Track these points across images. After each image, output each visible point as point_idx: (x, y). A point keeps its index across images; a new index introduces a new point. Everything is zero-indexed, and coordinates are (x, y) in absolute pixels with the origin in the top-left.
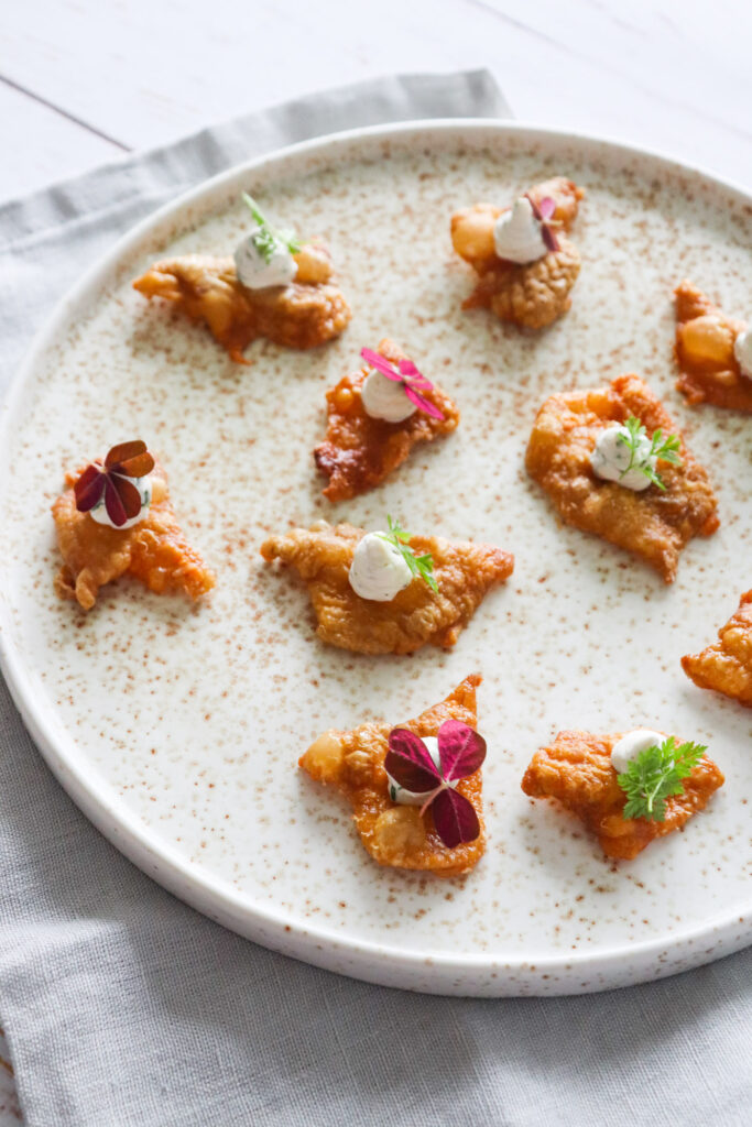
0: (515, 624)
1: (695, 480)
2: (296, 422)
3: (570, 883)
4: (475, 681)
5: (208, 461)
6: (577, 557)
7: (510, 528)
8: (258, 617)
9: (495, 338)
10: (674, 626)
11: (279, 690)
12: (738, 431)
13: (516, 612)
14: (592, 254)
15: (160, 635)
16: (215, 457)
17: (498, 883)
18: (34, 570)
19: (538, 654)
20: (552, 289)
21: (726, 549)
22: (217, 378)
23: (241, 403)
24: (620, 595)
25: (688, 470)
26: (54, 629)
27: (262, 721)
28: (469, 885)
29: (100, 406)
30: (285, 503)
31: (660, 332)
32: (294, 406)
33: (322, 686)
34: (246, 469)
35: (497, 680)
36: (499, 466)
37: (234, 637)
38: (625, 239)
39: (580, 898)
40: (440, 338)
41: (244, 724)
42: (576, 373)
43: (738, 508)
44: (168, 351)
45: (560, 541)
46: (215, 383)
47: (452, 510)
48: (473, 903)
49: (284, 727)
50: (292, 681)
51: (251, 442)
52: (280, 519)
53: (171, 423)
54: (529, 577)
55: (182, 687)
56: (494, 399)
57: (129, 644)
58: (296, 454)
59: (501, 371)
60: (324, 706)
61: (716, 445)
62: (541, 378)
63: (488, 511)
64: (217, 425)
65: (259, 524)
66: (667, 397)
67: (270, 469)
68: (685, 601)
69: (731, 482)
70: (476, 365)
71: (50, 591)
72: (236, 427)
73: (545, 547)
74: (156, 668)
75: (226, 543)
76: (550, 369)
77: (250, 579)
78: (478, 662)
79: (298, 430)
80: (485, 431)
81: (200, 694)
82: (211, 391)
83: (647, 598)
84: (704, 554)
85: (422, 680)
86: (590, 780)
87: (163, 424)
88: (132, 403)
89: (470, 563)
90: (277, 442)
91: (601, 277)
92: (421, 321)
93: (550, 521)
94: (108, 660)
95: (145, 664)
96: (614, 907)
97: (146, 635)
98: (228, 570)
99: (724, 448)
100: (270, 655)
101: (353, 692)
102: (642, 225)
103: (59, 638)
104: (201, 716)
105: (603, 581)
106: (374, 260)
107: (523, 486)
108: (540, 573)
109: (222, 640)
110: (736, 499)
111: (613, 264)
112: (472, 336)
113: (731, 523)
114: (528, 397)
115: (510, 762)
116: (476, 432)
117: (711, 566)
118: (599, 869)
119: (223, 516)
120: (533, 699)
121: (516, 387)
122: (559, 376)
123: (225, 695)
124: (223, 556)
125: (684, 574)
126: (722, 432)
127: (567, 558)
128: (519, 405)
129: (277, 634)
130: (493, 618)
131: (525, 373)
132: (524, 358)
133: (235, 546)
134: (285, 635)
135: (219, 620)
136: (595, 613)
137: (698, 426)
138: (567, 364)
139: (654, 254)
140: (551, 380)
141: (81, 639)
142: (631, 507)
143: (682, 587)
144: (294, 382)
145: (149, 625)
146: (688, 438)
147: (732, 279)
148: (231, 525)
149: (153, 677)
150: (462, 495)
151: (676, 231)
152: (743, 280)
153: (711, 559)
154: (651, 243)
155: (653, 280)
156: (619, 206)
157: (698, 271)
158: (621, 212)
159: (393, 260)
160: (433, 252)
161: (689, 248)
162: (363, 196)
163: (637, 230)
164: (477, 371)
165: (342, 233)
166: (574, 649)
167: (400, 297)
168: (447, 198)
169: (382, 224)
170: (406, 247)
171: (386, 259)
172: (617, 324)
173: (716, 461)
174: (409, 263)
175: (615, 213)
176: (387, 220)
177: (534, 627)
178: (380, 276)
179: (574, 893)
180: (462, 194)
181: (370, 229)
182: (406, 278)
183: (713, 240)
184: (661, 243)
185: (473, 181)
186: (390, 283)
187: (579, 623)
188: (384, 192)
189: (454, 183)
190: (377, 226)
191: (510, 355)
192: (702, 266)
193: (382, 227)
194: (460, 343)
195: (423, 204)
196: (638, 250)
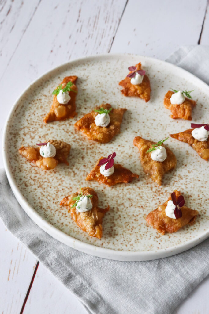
0: (150, 135)
1: (100, 108)
2: (118, 192)
3: (203, 111)
4: (172, 135)
5: (140, 206)
6: (127, 128)
7: (126, 141)
8: (176, 181)
9: (73, 157)
10: (136, 107)
11: (192, 171)
12: (80, 105)
13: (147, 135)
15: (193, 198)
16: (139, 205)
18: (192, 231)
19: (155, 129)
21: (112, 102)
22: (115, 213)
23: (120, 205)
24: (133, 118)
26: (204, 220)
27: (201, 171)
29: (137, 236)
30: (143, 187)
31: (57, 124)
32: (114, 194)
33: (186, 164)
34: (138, 198)
36: (110, 148)
37: (184, 184)
38: (31, 137)
39: (206, 108)
40: (78, 169)
41: (204, 175)
43: (101, 102)
44: (112, 227)
45: (125, 132)
46: (117, 213)
47: (127, 154)
49: (200, 167)
50: (188, 169)
51: (129, 199)
52: (148, 187)
53: (134, 218)
54: (137, 134)
55: (202, 189)
56: (91, 154)
57: (198, 204)
58: (127, 189)
59: (82, 154)
60: (190, 162)
61: (86, 109)
62: (81, 146)
63: (124, 147)
64: (129, 208)
65: (151, 190)
66: (76, 120)
67: (135, 193)
68: (128, 107)
69: (94, 104)
70: (83, 160)
71: (195, 225)
72: (127, 204)
73: (128, 134)
74: (201, 196)
75: (161, 195)
76: (77, 145)
77: (167, 186)
79: (120, 191)
80: (101, 153)
81: (202, 185)
82: (119, 213)
83: (131, 114)
84: (115, 106)
85: (173, 147)
86: (187, 107)
87: (135, 220)
88: (132, 229)
90: (126, 194)
91: (45, 139)
92: (75, 174)
94: (205, 206)
95: (201, 199)
96: (204, 103)
97: (194, 201)
98: (167, 191)
99: (86, 107)
100: (184, 176)
101: (184, 158)
102: (25, 135)
103: (205, 218)
104: (207, 183)
105: (130, 122)
106: (60, 189)
107: (113, 142)
108: (135, 133)
109: (187, 186)
110: (98, 102)
112: (75, 162)
113: (105, 102)
114: (87, 147)
115: (184, 127)
118: (198, 107)
119: (154, 198)
120: (166, 127)
121: (85, 150)
123: (199, 181)
124: (165, 194)
125: (122, 107)
126: (82, 108)
127: (128, 130)
128: (90, 149)
129: (178, 177)
130: (150, 139)
131: (81, 149)
132: (76, 150)
133: (160, 192)
134: (177, 175)
135: (182, 188)
136: (140, 122)
137: (82, 113)
138: (74, 141)
139: (33, 130)
140: (80, 143)
141: (203, 214)
143: (125, 107)
144: (107, 196)
145: (191, 201)
146: (86, 114)
147: (36, 113)
148: (155, 195)
149: (203, 196)
151: (24, 127)
152: (35, 111)
153: (116, 104)
154: (30, 131)
155: (42, 129)
156: (20, 140)
157: (36, 121)
158: (22, 140)
159: (58, 185)
160: (52, 177)
161: (29, 124)
162: (39, 198)
163: (27, 135)
164: (84, 159)
165: (54, 200)
166: (150, 123)
167: (70, 180)
168: (32, 179)
169: (47, 191)
170: (53, 183)
171: (59, 187)
172: (59, 133)
173: (90, 108)
174: (58, 181)
175: (23, 141)
176: (45, 190)
177: (149, 131)
178: (65, 186)
179: (205, 110)
180: (29, 176)
181: (50, 193)
182: (63, 181)
183: (24, 119)
184: (29, 130)
185: (24, 174)
186: (66, 184)
187: (144, 124)
188: (36, 194)
189: (26, 178)
190: (48, 192)
191: (76, 153)
192: (34, 120)
193: (48, 191)
194: (78, 164)
195: (36, 184)
196: (34, 134)
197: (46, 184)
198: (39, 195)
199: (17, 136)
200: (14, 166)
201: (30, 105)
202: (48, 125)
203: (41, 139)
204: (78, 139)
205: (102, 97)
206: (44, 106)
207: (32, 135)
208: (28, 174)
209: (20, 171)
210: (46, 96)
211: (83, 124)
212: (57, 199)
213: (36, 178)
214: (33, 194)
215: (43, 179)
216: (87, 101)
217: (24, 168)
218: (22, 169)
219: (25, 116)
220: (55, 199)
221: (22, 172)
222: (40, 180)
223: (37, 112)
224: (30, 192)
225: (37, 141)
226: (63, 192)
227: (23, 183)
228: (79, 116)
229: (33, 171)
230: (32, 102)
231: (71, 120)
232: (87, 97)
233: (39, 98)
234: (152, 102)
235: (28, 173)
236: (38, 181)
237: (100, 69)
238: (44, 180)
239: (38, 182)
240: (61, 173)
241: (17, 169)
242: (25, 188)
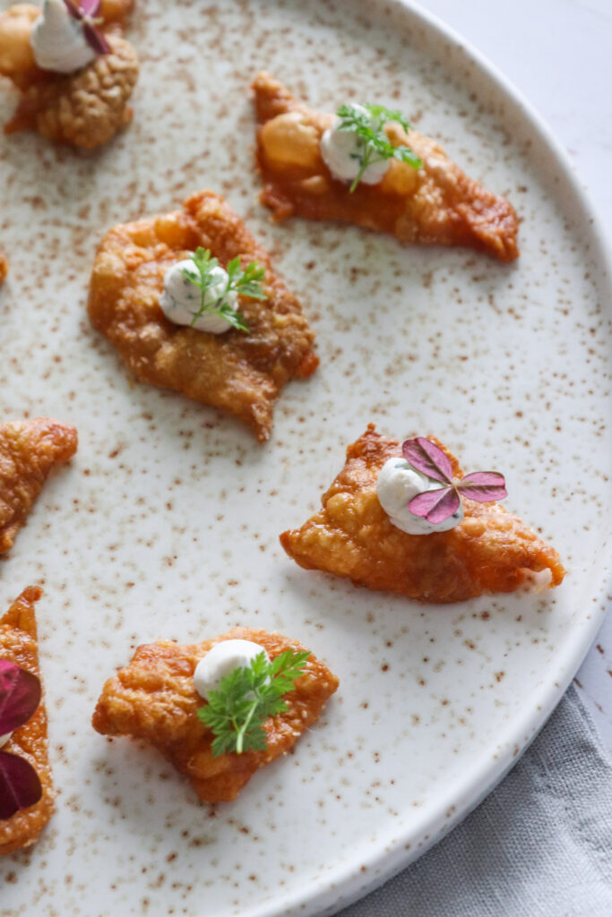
0: (84, 514)
1: (284, 311)
3: (159, 839)
4: (33, 595)
6: (155, 421)
7: (72, 395)
9: (47, 165)
10: (273, 494)
12: (334, 246)
13: (84, 498)
14: (155, 52)
17: (71, 852)
19: (112, 548)
20: (104, 99)
21: (328, 391)
24: (207, 462)
25: (277, 302)
28: (36, 859)
31: (239, 136)
35: (64, 587)
36: (57, 320)
38: (193, 31)
39: (172, 857)
42: (143, 196)
43: (340, 340)
45: (134, 404)
48: (41, 881)
54: (98, 453)
56: (49, 238)
59: (56, 203)
61: (310, 266)
62: (103, 207)
63: (46, 376)
66: (251, 214)
68: (284, 460)
69: (331, 308)
70: (26, 200)
73: (116, 413)
76: (113, 194)
78: (40, 566)
80: (39, 278)
83: (238, 463)
84: (303, 400)
86: (170, 712)
89: (21, 448)
91: (167, 78)
93: (121, 381)
96: (214, 863)
99: (320, 268)
102: (210, 12)
105: (187, 447)
107: (87, 341)
108: (112, 446)
110: (337, 328)
111: (181, 61)
112: (19, 165)
113: (333, 359)
114: (89, 232)
115: (81, 691)
116: (30, 280)
117: (312, 414)
118: (193, 815)
120: (108, 606)
121: (75, 220)
122: (123, 202)
125: (282, 428)
126: (317, 250)
127: (142, 424)
128: (78, 242)
130: (57, 509)
131: (84, 203)
132: (81, 185)
136: (178, 489)
137: (289, 246)
138: (133, 187)
139: (227, 44)
140: (116, 208)
142: (210, 356)
143: (280, 444)
146: (278, 261)
147: (319, 65)
150: (14, 361)
151: (251, 14)
152: (331, 65)
153: (311, 405)
154: (223, 32)
155: (228, 76)
157: (278, 59)
161: (267, 33)
163: (206, 18)
164: (27, 208)
166: (156, 537)
172: (188, 132)
173: (311, 285)
177: (107, 514)
179: (164, 851)
183: (294, 21)
184: (234, 31)
187: (160, 503)
191: (65, 182)
192: (283, 53)
194: (6, 176)
196: (208, 42)
201: (369, 53)
207: (203, 38)
216: (353, 280)
219: (311, 24)
223: (328, 72)
228: (272, 231)
230: (386, 62)
231: (255, 192)
232: (377, 284)
233: (405, 91)
234: (290, 579)
237: (557, 382)
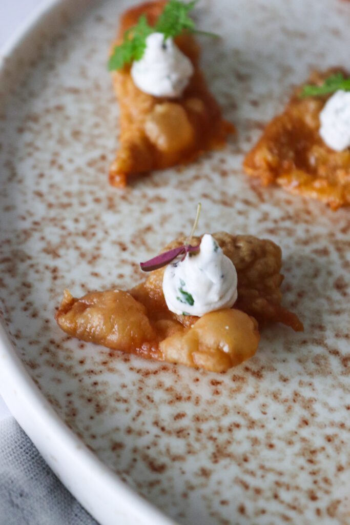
9: (300, 295)
12: (227, 96)
38: (83, 255)
40: (347, 336)
59: (330, 273)
61: (255, 104)
62: (306, 243)
66: (238, 151)
69: (280, 82)
70: (345, 294)
76: (291, 241)
92: (346, 360)
99: (253, 97)
102: (53, 252)
106: (318, 442)
112: (318, 313)
114: (337, 242)
121: (334, 256)
131: (314, 256)
132: (299, 264)
137: (248, 121)
138: (273, 231)
139: (82, 226)
147: (62, 160)
151: (36, 223)
152: (56, 154)
154: (70, 234)
155: (118, 212)
156: (41, 280)
157: (74, 188)
158: (48, 275)
159: (300, 426)
160: (253, 397)
161: (50, 206)
162: (242, 510)
163: (62, 252)
165: (314, 498)
167: (338, 392)
168: (167, 428)
169: (262, 467)
170: (271, 426)
171: (305, 432)
172: (194, 215)
173: (271, 98)
174: (289, 409)
175: (55, 278)
176: (252, 465)
178: (332, 424)
180: (148, 417)
181: (281, 474)
182: (311, 401)
183: (24, 194)
184: (63, 228)
185: (122, 419)
186: (331, 410)
188: (217, 493)
189: (140, 434)
190: (270, 470)
191: (305, 276)
192: (65, 188)
193: (268, 465)
194: (334, 318)
195: (197, 446)
196: (89, 240)
197: (240, 434)
198: (234, 494)
199: (22, 267)
200: (59, 393)
201: (28, 137)
202: (137, 193)
203: (132, 254)
204: (283, 219)
205: (299, 53)
206: (85, 129)
207: (86, 245)
208: (139, 413)
209: (99, 409)
210: (75, 91)
211: (281, 156)
212: (327, 492)
213: (184, 423)
214: (204, 498)
215: (217, 419)
216: (247, 77)
217: (110, 392)
218: (101, 398)
219: (20, 181)
220: (319, 494)
221: (107, 412)
222: (205, 426)
223: (65, 154)
224: (185, 495)
225: (118, 266)
226: (338, 450)
227: (135, 460)
228: (242, 134)
229: (159, 395)
230: (31, 124)
231: (217, 156)
233: (53, 103)
235: (135, 408)
236: (199, 431)
238: (226, 422)
239: (203, 436)
240: (281, 368)
241: (78, 403)
242: (158, 482)
